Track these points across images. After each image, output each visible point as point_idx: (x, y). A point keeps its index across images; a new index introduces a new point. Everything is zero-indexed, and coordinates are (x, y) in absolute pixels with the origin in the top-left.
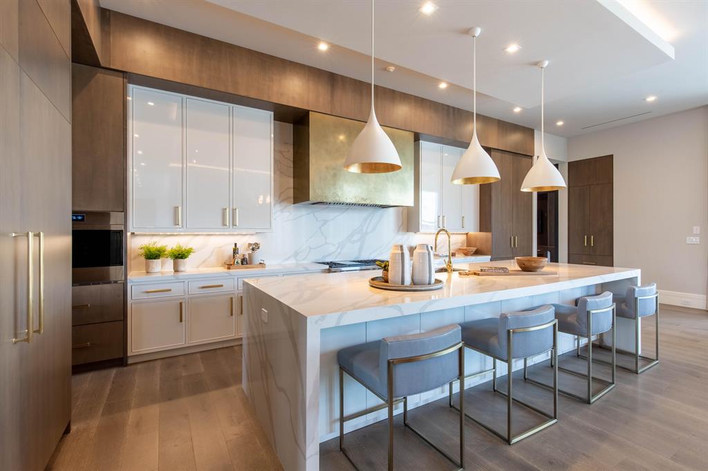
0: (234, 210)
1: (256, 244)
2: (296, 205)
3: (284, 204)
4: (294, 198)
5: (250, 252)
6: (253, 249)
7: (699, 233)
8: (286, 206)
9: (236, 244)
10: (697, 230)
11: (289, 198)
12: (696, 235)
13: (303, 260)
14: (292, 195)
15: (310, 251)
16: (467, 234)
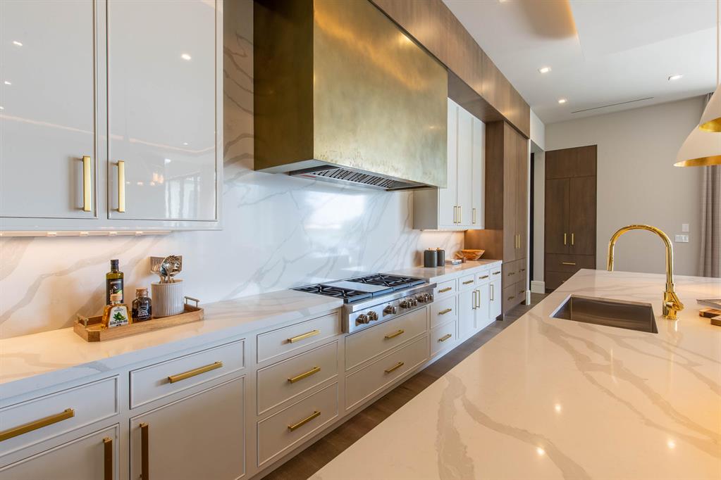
0: (112, 168)
1: (174, 259)
2: (259, 173)
3: (235, 169)
4: (256, 158)
5: (157, 279)
6: (165, 273)
7: (688, 231)
8: (240, 174)
9: (114, 264)
10: (686, 227)
11: (245, 156)
12: (684, 233)
13: (273, 285)
14: (251, 152)
15: (284, 268)
16: (465, 232)
